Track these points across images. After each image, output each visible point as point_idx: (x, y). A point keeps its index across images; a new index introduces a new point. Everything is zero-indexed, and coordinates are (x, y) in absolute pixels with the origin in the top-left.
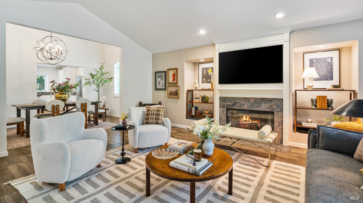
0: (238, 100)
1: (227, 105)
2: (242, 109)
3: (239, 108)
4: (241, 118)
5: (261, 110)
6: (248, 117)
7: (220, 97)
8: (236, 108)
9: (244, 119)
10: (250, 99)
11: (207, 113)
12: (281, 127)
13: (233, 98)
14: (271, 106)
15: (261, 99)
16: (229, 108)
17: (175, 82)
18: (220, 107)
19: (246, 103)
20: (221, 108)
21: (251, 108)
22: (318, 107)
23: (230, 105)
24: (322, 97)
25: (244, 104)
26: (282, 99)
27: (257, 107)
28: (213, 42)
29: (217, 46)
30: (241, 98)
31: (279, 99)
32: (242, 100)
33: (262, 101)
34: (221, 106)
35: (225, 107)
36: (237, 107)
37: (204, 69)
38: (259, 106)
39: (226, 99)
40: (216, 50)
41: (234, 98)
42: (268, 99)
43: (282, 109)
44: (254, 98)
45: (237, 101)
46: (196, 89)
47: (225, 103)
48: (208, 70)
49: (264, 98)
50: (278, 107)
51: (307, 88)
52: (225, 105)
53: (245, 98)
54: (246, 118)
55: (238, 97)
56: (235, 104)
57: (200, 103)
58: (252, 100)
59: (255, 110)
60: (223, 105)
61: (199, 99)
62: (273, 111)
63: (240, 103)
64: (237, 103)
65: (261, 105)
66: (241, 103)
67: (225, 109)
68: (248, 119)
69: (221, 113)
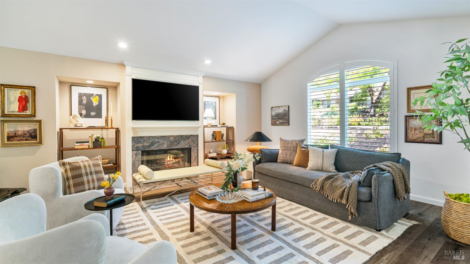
0: (157, 139)
1: (142, 147)
2: (161, 149)
3: (158, 148)
4: (166, 159)
5: (181, 148)
6: (171, 157)
7: (132, 137)
8: (154, 149)
9: (168, 159)
10: (170, 137)
11: (106, 163)
12: (196, 160)
13: (150, 137)
14: (189, 142)
15: (180, 137)
16: (145, 150)
17: (28, 112)
18: (133, 150)
19: (165, 142)
20: (134, 152)
21: (171, 146)
22: (217, 140)
23: (146, 146)
24: (219, 132)
25: (163, 143)
26: (198, 136)
27: (176, 145)
28: (124, 61)
29: (128, 69)
30: (159, 136)
31: (195, 135)
32: (161, 139)
33: (181, 138)
34: (135, 149)
35: (140, 150)
36: (156, 147)
37: (84, 95)
38: (179, 143)
39: (141, 139)
40: (127, 74)
41: (152, 138)
42: (186, 136)
43: (198, 144)
44: (174, 136)
45: (155, 141)
46: (75, 126)
47: (140, 145)
48: (91, 98)
49: (183, 136)
50: (194, 143)
51: (207, 125)
52: (139, 147)
53: (164, 137)
54: (170, 158)
55: (157, 136)
56: (152, 144)
57: (89, 148)
58: (172, 138)
59: (175, 148)
60: (137, 147)
61: (88, 142)
62: (191, 147)
63: (158, 142)
64: (155, 143)
65: (180, 143)
66: (160, 143)
67: (140, 152)
68: (171, 159)
69: (135, 158)
